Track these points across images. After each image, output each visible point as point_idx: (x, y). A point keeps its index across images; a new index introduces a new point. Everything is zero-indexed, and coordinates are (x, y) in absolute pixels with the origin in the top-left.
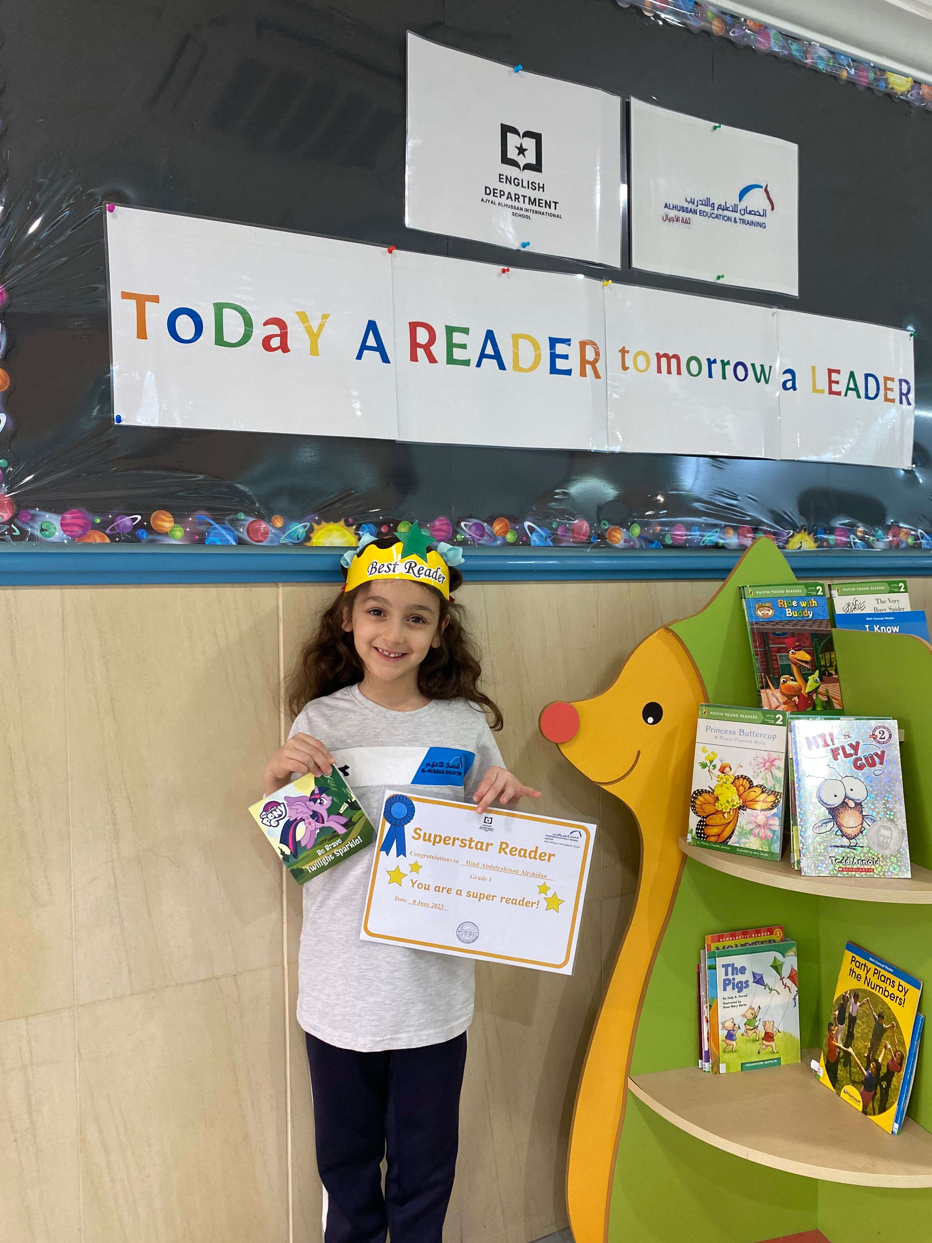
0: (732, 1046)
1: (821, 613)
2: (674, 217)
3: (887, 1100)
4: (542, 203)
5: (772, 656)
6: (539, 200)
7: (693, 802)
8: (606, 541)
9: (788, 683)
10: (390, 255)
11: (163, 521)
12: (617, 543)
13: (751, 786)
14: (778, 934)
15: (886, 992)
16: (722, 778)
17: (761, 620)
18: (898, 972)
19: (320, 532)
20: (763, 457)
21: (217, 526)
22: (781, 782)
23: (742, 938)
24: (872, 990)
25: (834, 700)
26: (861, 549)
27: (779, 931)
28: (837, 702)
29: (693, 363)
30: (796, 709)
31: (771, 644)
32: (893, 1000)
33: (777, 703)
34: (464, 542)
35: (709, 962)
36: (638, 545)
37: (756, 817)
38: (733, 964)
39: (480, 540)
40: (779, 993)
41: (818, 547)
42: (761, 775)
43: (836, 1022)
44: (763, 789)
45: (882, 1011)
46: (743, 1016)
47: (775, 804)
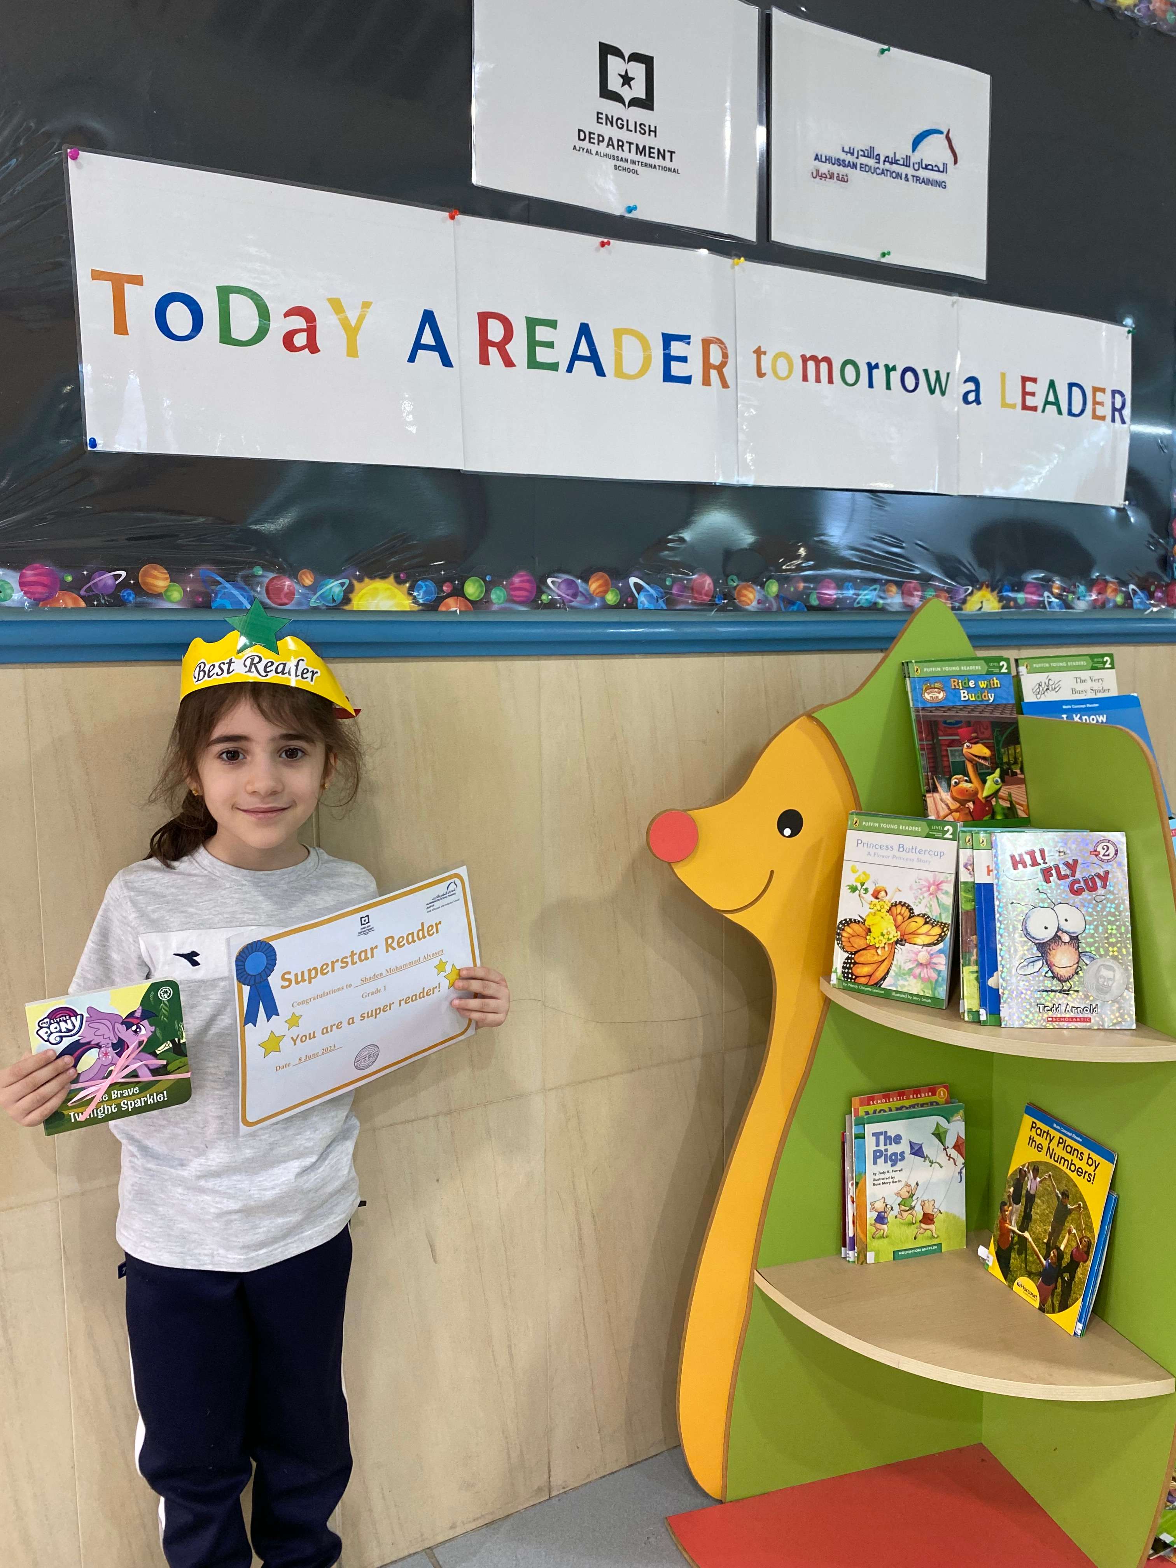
0: (882, 1231)
1: (1005, 696)
2: (827, 173)
3: (1070, 1295)
4: (654, 153)
5: (941, 750)
6: (650, 148)
7: (839, 934)
8: (734, 603)
9: (960, 785)
10: (452, 221)
11: (156, 578)
12: (749, 605)
13: (912, 915)
14: (942, 1095)
15: (1073, 1166)
16: (875, 905)
17: (929, 705)
18: (1089, 1142)
19: (363, 591)
20: (936, 492)
21: (227, 585)
22: (949, 912)
23: (897, 1100)
24: (1055, 1163)
25: (1018, 806)
26: (1057, 610)
27: (944, 1091)
28: (1022, 808)
29: (849, 369)
30: (970, 818)
31: (942, 736)
32: (1080, 1176)
33: (947, 811)
34: (551, 605)
35: (855, 1130)
36: (775, 608)
37: (917, 954)
38: (886, 1132)
39: (572, 601)
40: (941, 1167)
41: (1003, 608)
42: (924, 902)
43: (1010, 1201)
44: (926, 919)
45: (1066, 1188)
46: (898, 1194)
47: (941, 938)
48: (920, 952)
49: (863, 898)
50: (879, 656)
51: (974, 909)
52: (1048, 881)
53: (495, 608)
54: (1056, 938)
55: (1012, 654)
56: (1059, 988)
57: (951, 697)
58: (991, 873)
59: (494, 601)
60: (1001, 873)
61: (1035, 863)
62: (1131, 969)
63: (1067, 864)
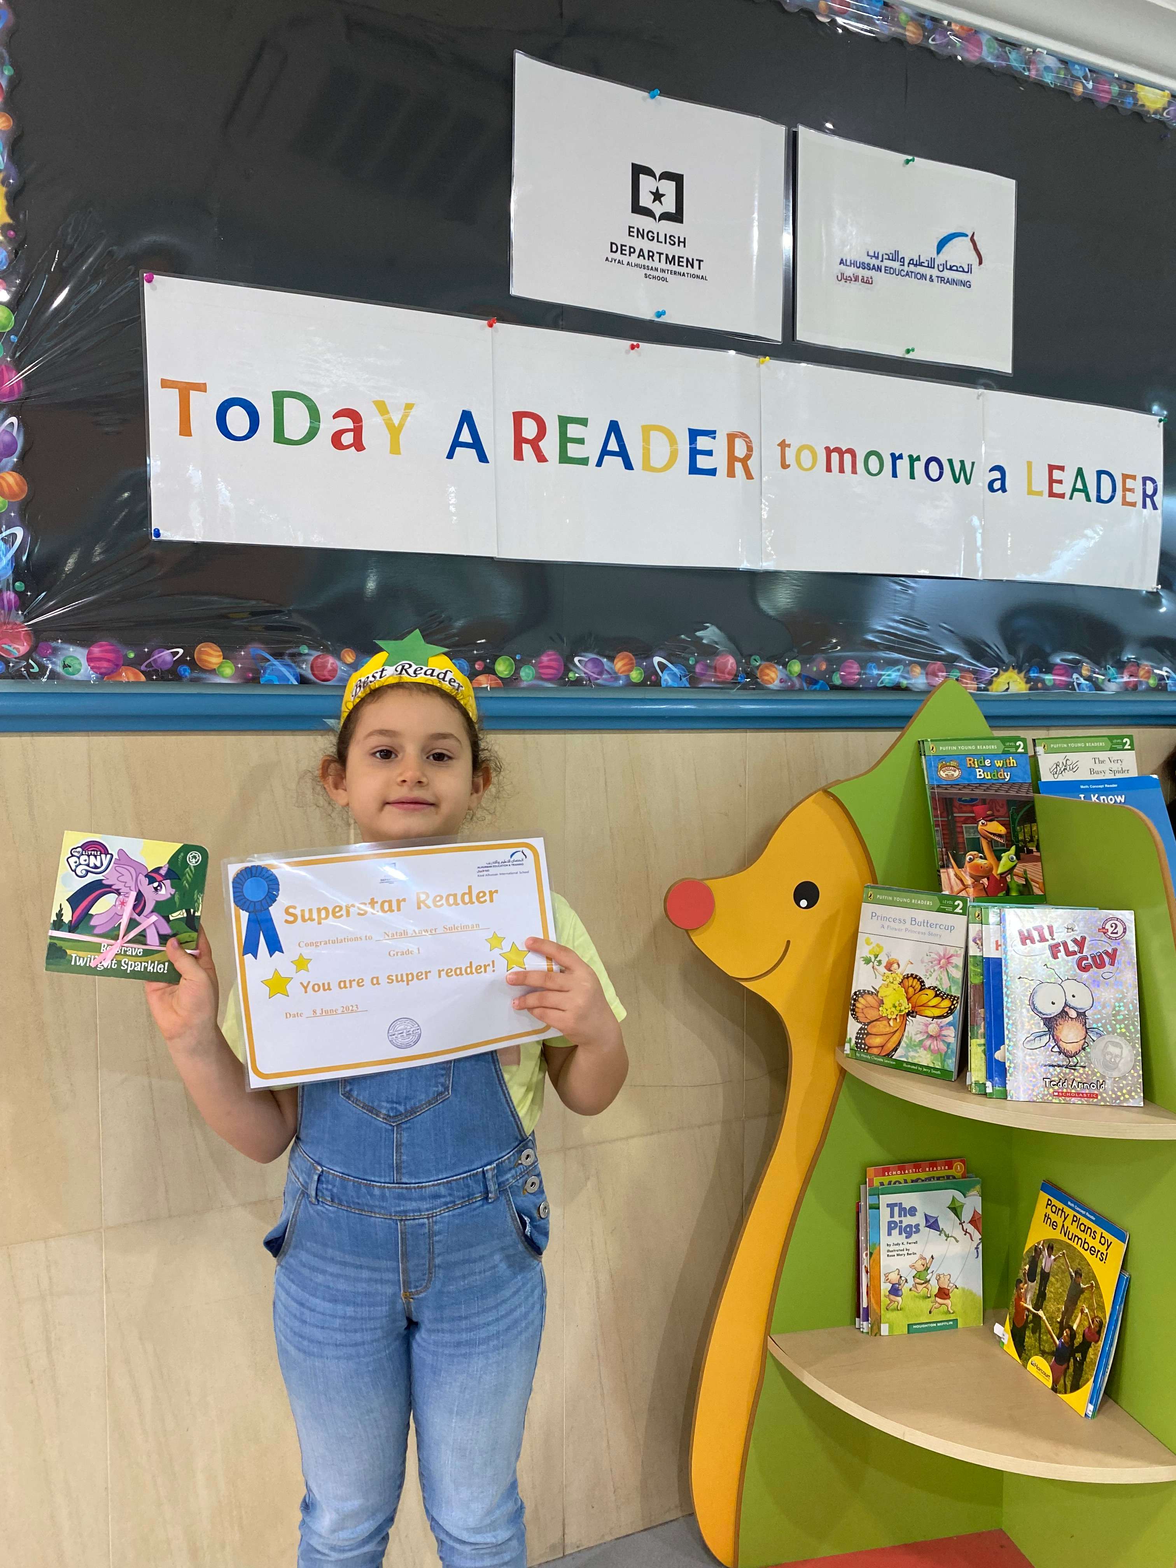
0: (896, 1303)
1: (1022, 775)
2: (852, 276)
3: (1081, 1376)
4: (682, 262)
5: (956, 827)
6: (679, 257)
7: (853, 1005)
8: (757, 681)
9: (975, 861)
10: (490, 329)
11: (210, 655)
12: (771, 684)
13: (923, 987)
14: (958, 1169)
15: (1086, 1244)
16: (888, 977)
17: (944, 783)
18: (1101, 1221)
20: (961, 577)
21: (275, 662)
22: (958, 985)
23: (913, 1172)
24: (1069, 1242)
25: (1033, 883)
26: (1087, 691)
27: (960, 1165)
28: (1037, 885)
29: (873, 459)
30: (985, 895)
31: (956, 813)
32: (1093, 1254)
33: (961, 886)
34: (578, 682)
35: (870, 1200)
36: (798, 686)
37: (927, 1025)
38: (901, 1204)
39: (597, 679)
40: (957, 1241)
41: (1030, 689)
42: (934, 975)
43: (1025, 1280)
44: (936, 991)
45: (1079, 1267)
46: (912, 1266)
47: (951, 1011)
48: (930, 1024)
49: (877, 970)
50: (898, 733)
51: (983, 982)
52: (1055, 957)
53: (524, 684)
54: (1063, 1014)
55: (1029, 735)
56: (1065, 1063)
57: (966, 776)
58: (999, 948)
59: (523, 679)
60: (1009, 948)
61: (1043, 939)
62: (1138, 1046)
63: (1075, 941)
